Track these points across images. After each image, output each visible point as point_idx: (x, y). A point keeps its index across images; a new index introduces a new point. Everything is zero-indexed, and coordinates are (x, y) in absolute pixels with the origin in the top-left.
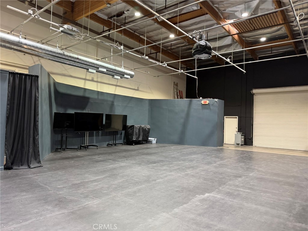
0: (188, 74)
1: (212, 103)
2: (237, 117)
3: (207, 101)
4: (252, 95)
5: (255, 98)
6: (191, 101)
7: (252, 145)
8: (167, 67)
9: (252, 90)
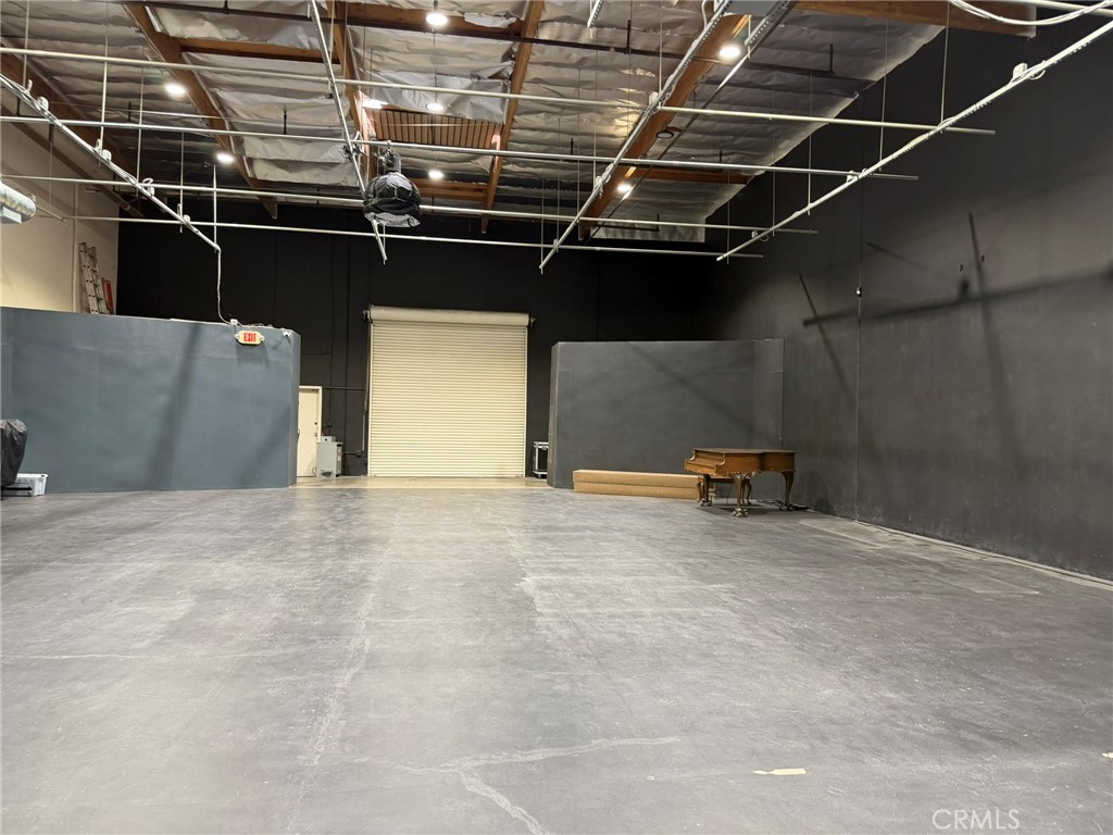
0: (200, 234)
1: (273, 343)
2: (320, 388)
3: (257, 334)
4: (366, 323)
5: (375, 331)
6: (196, 331)
7: (365, 473)
8: (155, 199)
9: (368, 309)
